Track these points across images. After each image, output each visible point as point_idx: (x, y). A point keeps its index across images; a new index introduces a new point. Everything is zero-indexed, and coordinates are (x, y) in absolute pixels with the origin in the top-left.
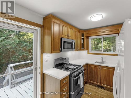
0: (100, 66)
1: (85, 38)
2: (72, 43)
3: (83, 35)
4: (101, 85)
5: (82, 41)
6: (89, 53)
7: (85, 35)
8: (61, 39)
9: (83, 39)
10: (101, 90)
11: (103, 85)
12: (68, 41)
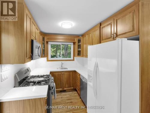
0: (63, 71)
4: (64, 90)
6: (48, 60)
7: (46, 39)
10: (64, 93)
11: (65, 89)
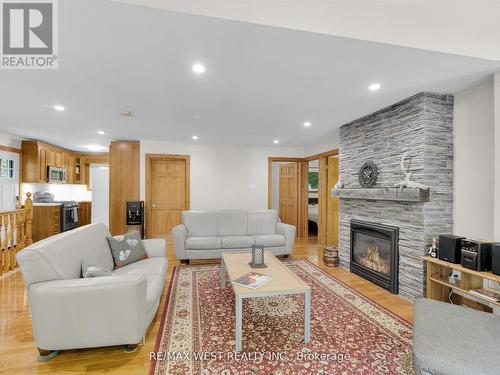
1: (82, 164)
2: (61, 173)
3: (78, 160)
5: (77, 169)
7: (82, 160)
8: (48, 167)
9: (78, 166)
12: (56, 169)
